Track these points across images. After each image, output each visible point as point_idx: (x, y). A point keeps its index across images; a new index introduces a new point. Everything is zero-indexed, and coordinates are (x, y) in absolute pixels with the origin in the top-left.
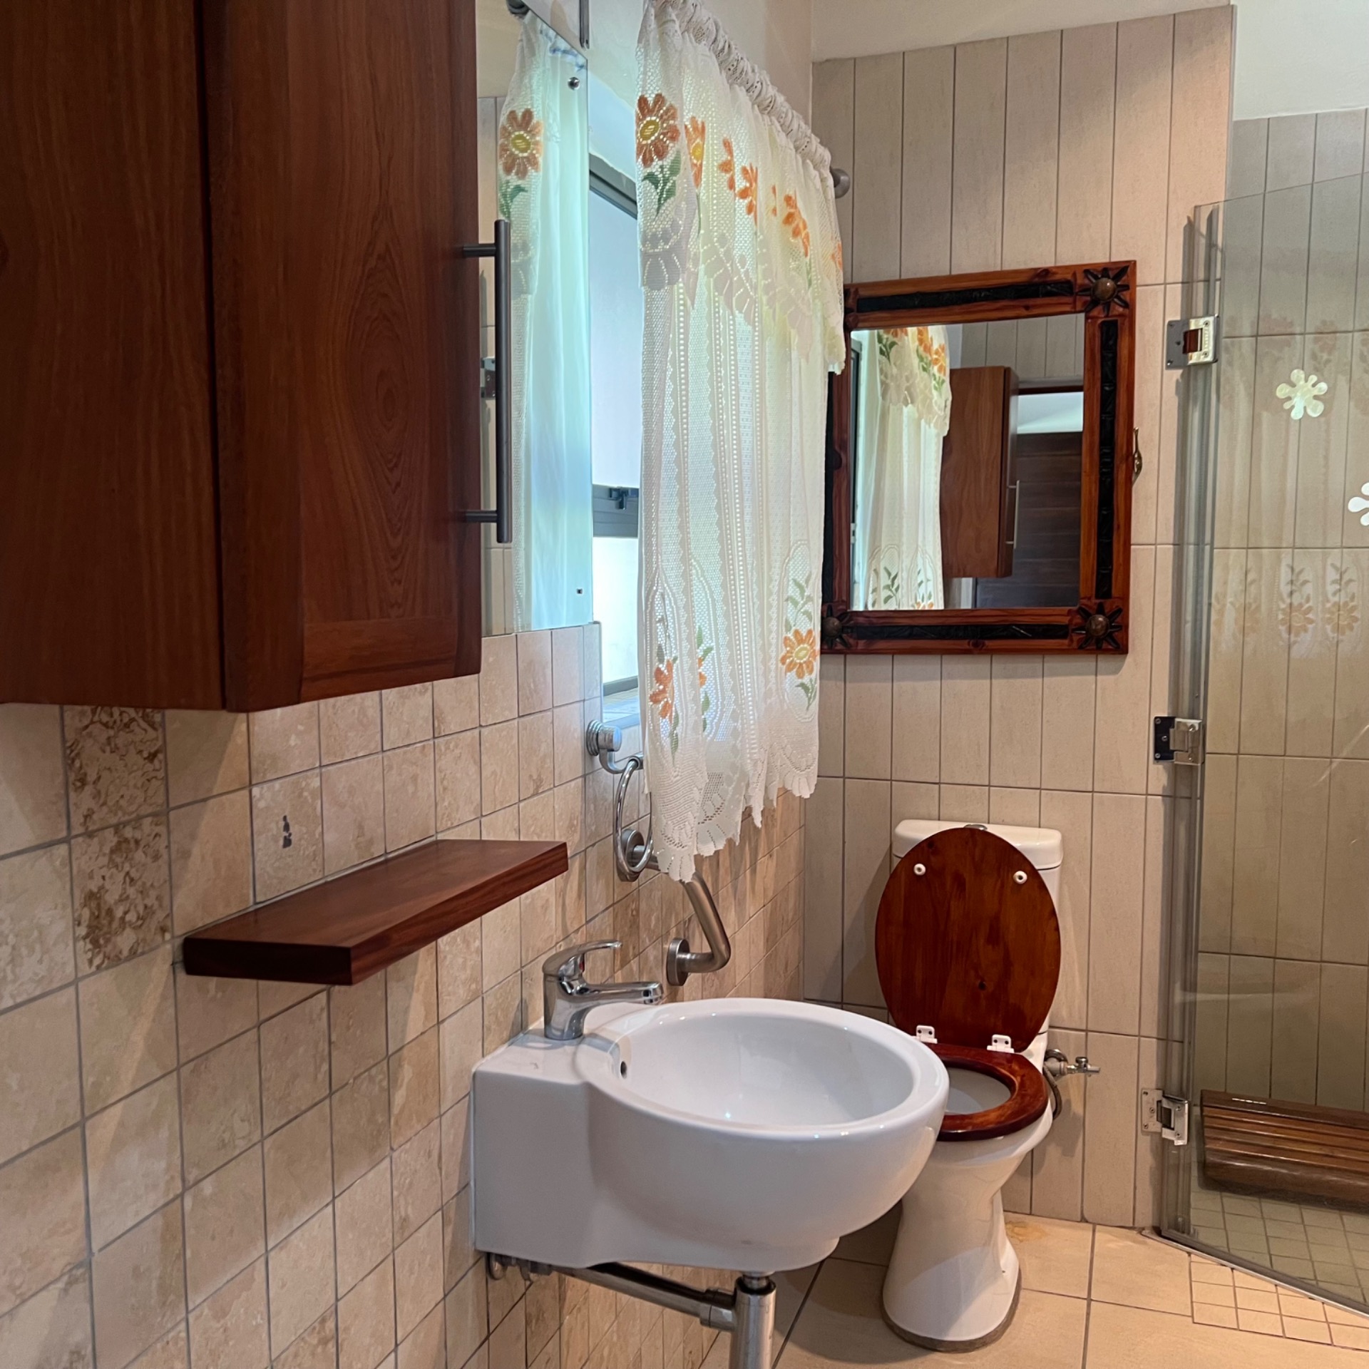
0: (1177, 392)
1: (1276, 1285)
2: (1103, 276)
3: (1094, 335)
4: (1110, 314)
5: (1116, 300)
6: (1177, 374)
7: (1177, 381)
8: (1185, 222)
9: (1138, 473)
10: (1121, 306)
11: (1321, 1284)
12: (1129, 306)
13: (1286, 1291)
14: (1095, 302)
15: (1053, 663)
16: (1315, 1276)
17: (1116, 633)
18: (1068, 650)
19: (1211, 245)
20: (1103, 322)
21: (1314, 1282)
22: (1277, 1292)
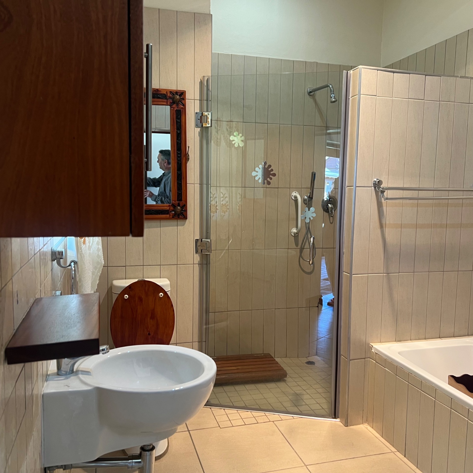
0: (199, 136)
1: (237, 411)
2: (176, 94)
3: (174, 114)
4: (179, 107)
5: (180, 102)
6: (199, 129)
7: (199, 132)
8: (200, 81)
9: (188, 161)
10: (182, 105)
11: (248, 407)
12: (184, 105)
13: (240, 411)
14: (174, 103)
15: (163, 223)
16: (246, 405)
17: (184, 213)
18: (169, 218)
19: (208, 89)
20: (176, 110)
21: (246, 407)
22: (238, 412)
